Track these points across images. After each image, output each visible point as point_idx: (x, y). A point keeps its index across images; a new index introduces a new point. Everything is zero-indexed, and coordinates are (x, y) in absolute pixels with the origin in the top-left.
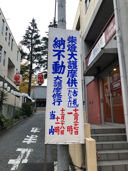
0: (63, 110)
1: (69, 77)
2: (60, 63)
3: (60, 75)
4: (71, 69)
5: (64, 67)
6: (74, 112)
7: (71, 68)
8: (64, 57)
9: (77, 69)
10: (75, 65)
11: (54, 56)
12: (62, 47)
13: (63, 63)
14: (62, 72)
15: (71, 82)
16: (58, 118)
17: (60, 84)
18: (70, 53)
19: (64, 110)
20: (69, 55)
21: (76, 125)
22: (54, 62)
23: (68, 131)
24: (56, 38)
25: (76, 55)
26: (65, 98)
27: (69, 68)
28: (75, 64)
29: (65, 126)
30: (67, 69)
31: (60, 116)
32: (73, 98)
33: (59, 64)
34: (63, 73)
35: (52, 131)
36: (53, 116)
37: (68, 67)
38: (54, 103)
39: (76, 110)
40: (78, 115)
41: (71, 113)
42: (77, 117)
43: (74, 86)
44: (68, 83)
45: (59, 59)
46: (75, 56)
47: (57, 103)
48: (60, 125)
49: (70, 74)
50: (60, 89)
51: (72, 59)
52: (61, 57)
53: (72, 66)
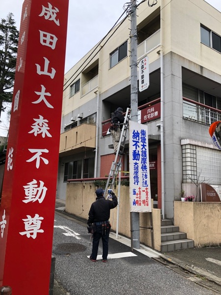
0: (140, 189)
1: (142, 163)
3: (137, 162)
4: (143, 157)
5: (139, 155)
6: (146, 190)
9: (146, 157)
10: (145, 154)
11: (134, 145)
12: (138, 138)
13: (138, 151)
14: (138, 159)
15: (143, 167)
17: (137, 168)
18: (142, 144)
21: (147, 199)
22: (133, 151)
23: (143, 203)
24: (134, 131)
26: (140, 180)
29: (142, 200)
31: (138, 193)
32: (145, 179)
33: (136, 153)
35: (134, 203)
36: (135, 193)
42: (148, 194)
43: (145, 171)
45: (136, 149)
46: (145, 147)
47: (136, 183)
48: (138, 199)
50: (138, 172)
52: (137, 146)
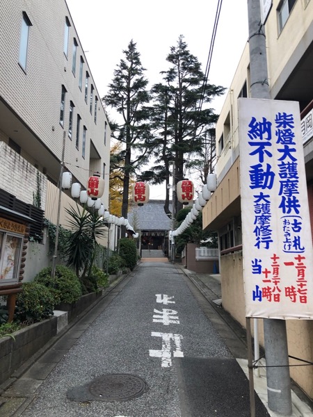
0: (275, 258)
1: (283, 195)
2: (264, 168)
3: (266, 192)
4: (285, 179)
5: (273, 175)
6: (296, 262)
7: (285, 177)
8: (270, 155)
9: (297, 178)
10: (293, 170)
11: (252, 154)
12: (265, 135)
13: (269, 167)
14: (268, 185)
15: (286, 204)
16: (267, 272)
17: (266, 207)
18: (282, 147)
19: (278, 258)
20: (280, 151)
21: (302, 285)
22: (252, 167)
23: (286, 295)
24: (254, 120)
25: (294, 150)
26: (277, 235)
27: (282, 177)
28: (292, 168)
29: (282, 286)
30: (277, 179)
31: (271, 269)
32: (293, 235)
33: (262, 170)
34: (270, 187)
35: (258, 295)
36: (257, 268)
37: (280, 175)
38: (258, 245)
39: (299, 258)
40: (305, 267)
41: (292, 264)
42: (303, 270)
43: (293, 212)
44: (282, 205)
45: (261, 159)
46: (292, 153)
47: (263, 245)
48: (272, 285)
49: (284, 189)
50: (267, 218)
51: (287, 160)
52: (265, 155)
53: (287, 172)
